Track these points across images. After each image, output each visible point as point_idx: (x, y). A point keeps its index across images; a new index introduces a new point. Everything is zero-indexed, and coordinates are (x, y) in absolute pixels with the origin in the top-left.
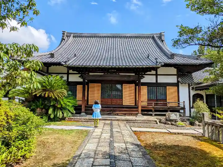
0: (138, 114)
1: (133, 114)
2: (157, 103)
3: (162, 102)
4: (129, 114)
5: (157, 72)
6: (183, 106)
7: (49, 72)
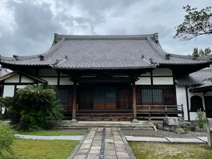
0: (133, 119)
1: (127, 120)
2: (153, 107)
3: (158, 106)
4: (123, 120)
5: (152, 74)
6: (181, 110)
7: (39, 76)
